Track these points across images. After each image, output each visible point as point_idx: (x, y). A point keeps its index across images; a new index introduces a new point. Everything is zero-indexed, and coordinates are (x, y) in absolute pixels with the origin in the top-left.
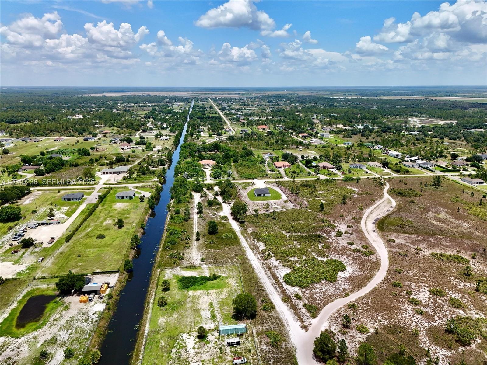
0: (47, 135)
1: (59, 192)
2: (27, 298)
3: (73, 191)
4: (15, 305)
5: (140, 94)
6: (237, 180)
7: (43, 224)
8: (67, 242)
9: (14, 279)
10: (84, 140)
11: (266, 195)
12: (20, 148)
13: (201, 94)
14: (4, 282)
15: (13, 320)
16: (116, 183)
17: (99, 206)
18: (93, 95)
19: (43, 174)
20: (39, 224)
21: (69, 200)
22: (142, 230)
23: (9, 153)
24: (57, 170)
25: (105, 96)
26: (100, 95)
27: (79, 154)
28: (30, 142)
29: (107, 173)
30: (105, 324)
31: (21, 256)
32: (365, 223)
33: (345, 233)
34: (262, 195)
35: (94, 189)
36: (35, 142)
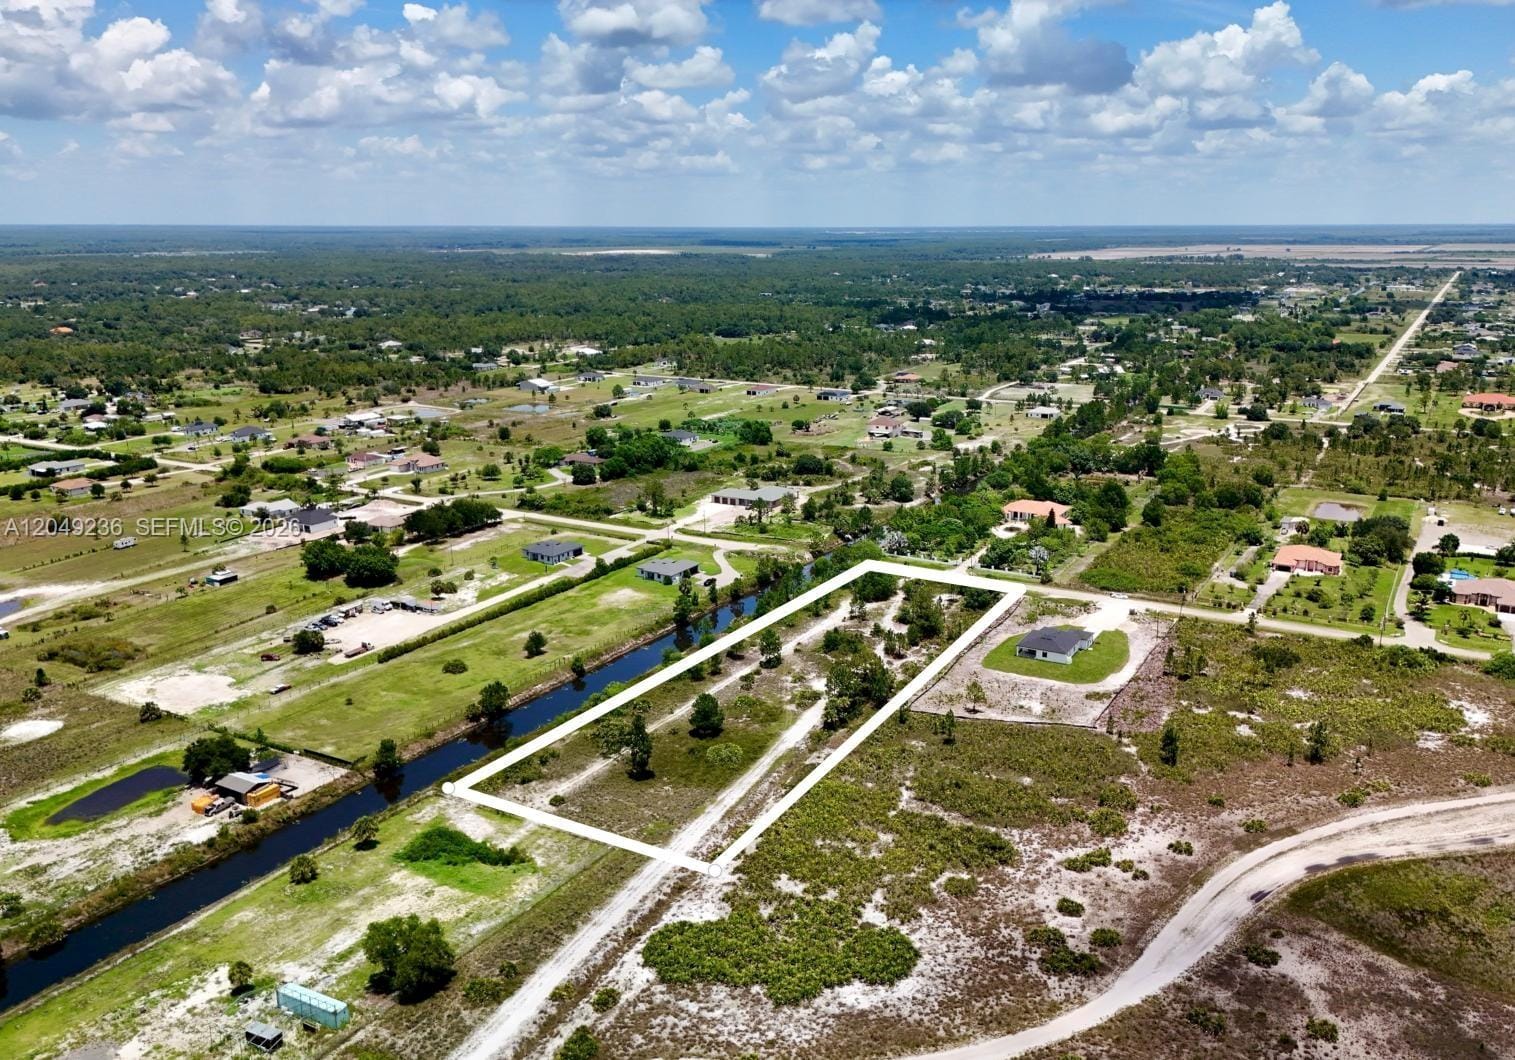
0: (752, 375)
2: (144, 767)
3: (583, 535)
4: (108, 773)
6: (1057, 586)
7: (404, 607)
8: (380, 662)
9: (182, 719)
10: (819, 398)
11: (1052, 657)
14: (159, 717)
18: (1056, 256)
19: (592, 481)
20: (396, 605)
21: (535, 557)
22: (568, 676)
25: (1088, 259)
26: (1075, 256)
28: (691, 390)
29: (725, 501)
30: (162, 876)
31: (263, 673)
32: (1281, 854)
33: (1118, 865)
34: (1039, 654)
35: (633, 539)
36: (702, 391)
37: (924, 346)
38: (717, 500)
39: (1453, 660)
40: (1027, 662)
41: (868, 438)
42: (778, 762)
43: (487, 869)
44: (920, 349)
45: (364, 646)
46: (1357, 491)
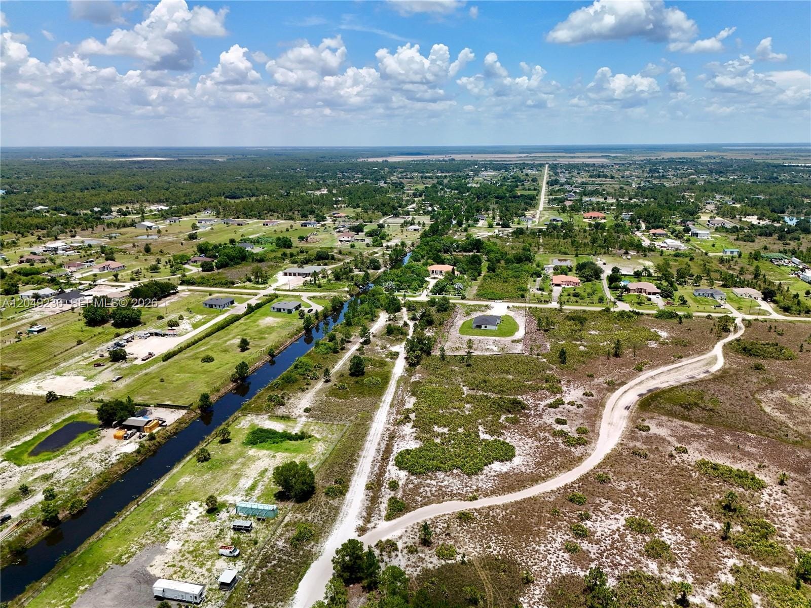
0: (260, 216)
1: (210, 295)
2: (67, 423)
3: (226, 295)
4: (48, 428)
5: (441, 157)
6: (469, 299)
7: (157, 334)
8: (164, 361)
9: (71, 398)
10: (302, 226)
11: (489, 327)
12: (217, 233)
13: (540, 157)
14: (57, 399)
15: (32, 444)
16: (291, 288)
17: (243, 319)
18: (370, 160)
19: (211, 269)
20: (151, 334)
21: (211, 306)
22: (268, 358)
23: (196, 238)
24: (232, 266)
25: (387, 161)
26: (380, 160)
27: (278, 245)
28: (232, 224)
29: (290, 274)
30: (121, 470)
31: (100, 372)
32: (625, 392)
33: (569, 404)
34: (483, 327)
35: (256, 295)
36: (239, 225)
37: (339, 201)
38: (286, 274)
39: (642, 314)
40: (478, 330)
41: (340, 243)
42: (398, 382)
43: (293, 442)
44: (337, 202)
45: (150, 354)
46: (566, 254)
